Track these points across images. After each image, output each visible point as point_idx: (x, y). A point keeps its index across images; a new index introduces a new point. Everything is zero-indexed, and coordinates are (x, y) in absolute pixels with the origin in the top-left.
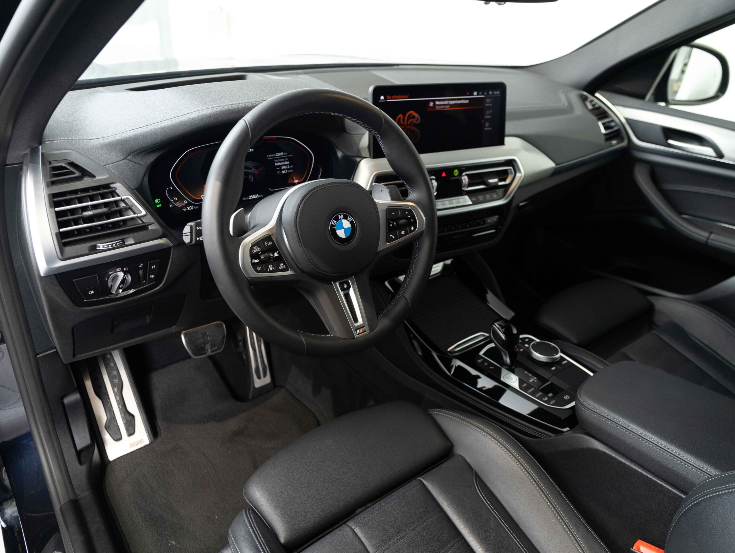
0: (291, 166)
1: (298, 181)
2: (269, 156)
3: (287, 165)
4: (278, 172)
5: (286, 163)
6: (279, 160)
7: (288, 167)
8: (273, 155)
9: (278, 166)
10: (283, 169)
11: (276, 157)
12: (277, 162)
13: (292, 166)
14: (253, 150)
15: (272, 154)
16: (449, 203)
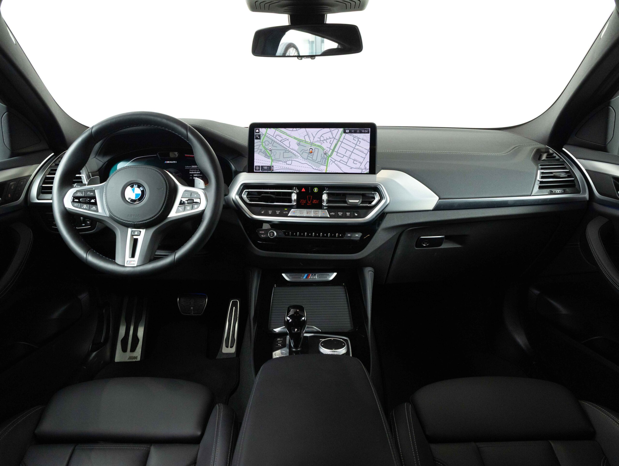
0: (201, 174)
2: (187, 167)
3: (198, 174)
4: (191, 178)
5: (198, 173)
6: (193, 170)
8: (189, 167)
9: (191, 174)
10: (195, 176)
11: (191, 168)
12: (191, 172)
14: (176, 162)
16: (307, 213)
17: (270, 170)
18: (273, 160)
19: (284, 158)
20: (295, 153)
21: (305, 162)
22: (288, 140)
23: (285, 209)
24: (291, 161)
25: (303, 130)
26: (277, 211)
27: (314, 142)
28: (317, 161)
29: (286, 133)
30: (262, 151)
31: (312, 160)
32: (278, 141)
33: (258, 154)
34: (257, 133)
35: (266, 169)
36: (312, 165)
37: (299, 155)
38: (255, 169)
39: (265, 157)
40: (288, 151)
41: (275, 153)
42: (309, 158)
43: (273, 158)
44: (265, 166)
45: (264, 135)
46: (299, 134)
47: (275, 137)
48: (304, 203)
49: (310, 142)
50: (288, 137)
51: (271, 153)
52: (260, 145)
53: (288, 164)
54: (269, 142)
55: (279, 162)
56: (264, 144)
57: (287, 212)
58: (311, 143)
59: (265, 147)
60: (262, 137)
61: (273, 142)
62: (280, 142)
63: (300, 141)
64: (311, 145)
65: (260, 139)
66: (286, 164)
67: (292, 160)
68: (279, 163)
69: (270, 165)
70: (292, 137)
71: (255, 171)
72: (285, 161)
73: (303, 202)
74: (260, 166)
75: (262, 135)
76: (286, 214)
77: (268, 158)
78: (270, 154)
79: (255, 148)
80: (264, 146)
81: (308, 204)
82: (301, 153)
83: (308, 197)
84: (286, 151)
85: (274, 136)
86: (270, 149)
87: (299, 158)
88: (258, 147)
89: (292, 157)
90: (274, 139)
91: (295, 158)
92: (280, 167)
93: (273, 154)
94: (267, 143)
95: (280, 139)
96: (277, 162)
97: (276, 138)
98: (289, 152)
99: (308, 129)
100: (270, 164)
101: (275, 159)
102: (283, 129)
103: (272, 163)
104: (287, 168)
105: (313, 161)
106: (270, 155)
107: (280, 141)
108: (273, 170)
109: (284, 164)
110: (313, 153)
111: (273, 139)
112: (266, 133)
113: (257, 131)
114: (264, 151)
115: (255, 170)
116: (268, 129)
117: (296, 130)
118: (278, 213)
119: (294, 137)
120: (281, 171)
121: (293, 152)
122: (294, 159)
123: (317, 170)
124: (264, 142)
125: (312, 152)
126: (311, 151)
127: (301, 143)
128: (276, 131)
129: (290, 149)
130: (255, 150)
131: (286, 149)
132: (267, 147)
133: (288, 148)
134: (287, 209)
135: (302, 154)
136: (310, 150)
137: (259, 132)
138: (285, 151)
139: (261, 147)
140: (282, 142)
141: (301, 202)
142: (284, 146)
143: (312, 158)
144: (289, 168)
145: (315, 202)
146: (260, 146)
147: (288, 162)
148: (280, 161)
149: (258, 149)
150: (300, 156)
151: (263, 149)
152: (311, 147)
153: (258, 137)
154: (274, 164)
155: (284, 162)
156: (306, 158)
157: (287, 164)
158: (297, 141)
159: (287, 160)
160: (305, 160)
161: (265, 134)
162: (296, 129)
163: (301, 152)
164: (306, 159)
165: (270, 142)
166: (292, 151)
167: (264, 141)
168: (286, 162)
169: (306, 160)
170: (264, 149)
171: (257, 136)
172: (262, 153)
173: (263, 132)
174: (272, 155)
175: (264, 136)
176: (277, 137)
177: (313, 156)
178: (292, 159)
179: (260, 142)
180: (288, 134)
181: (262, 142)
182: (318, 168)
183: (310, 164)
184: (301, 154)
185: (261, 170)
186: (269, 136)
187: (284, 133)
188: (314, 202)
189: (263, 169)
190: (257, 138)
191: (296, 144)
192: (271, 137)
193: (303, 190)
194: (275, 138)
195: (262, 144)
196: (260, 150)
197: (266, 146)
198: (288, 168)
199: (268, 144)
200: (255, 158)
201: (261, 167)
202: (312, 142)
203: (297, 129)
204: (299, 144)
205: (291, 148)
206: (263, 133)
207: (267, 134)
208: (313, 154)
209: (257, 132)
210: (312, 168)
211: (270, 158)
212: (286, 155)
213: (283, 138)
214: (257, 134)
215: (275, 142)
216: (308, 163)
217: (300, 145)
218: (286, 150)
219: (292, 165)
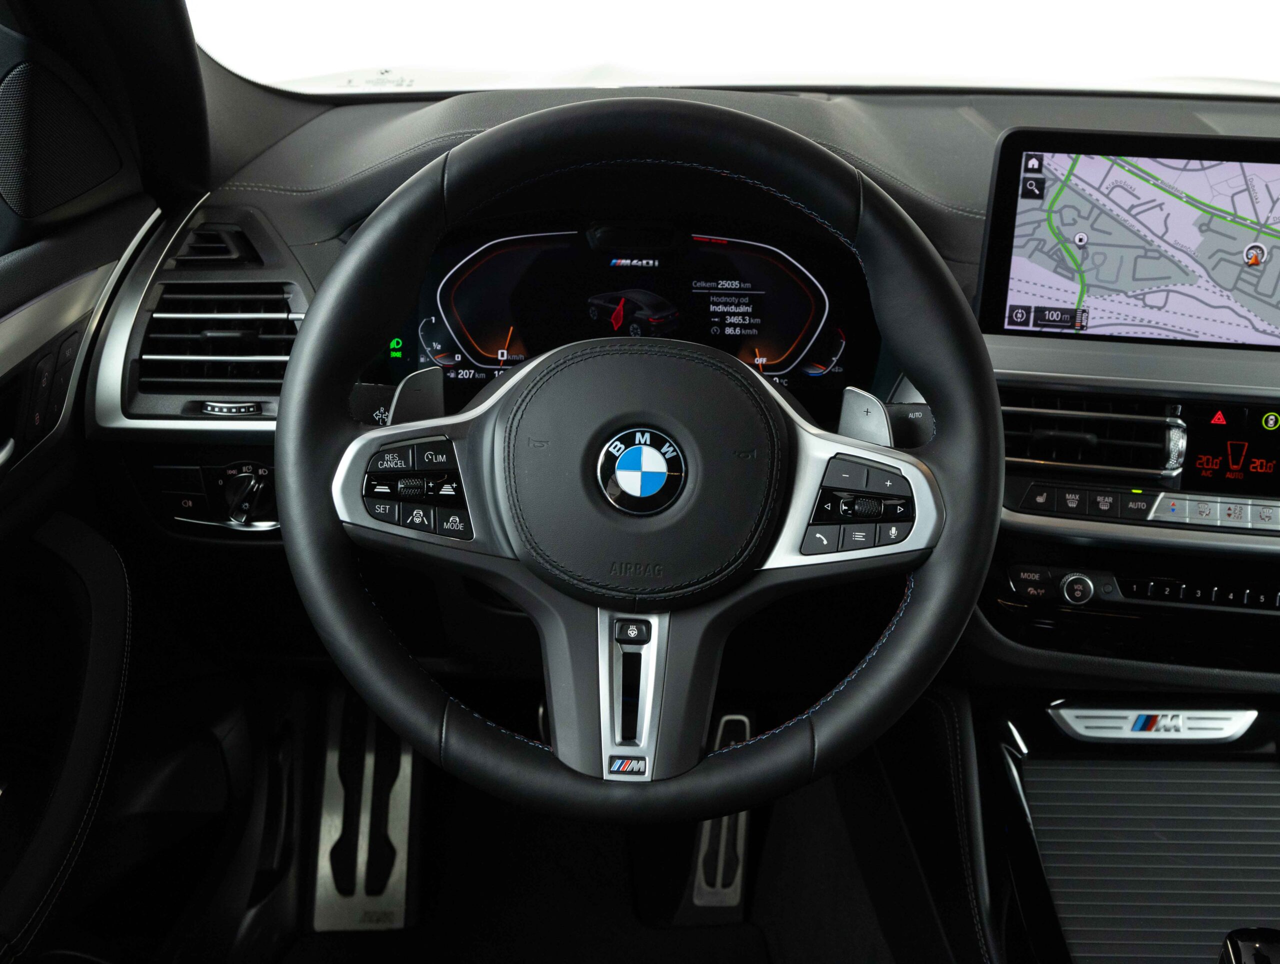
0: (754, 318)
1: (768, 360)
2: (698, 284)
3: (743, 315)
4: (715, 329)
5: (742, 309)
6: (724, 299)
7: (744, 320)
8: (708, 285)
9: (716, 314)
10: (731, 323)
11: (717, 289)
12: (717, 304)
13: (758, 321)
14: (657, 263)
15: (706, 282)
16: (1230, 512)
17: (1072, 327)
18: (1089, 286)
19: (1134, 279)
20: (1185, 260)
21: (1224, 302)
22: (1162, 209)
23: (1134, 491)
24: (1164, 294)
25: (1231, 169)
26: (1099, 499)
27: (1270, 221)
28: (1274, 301)
29: (1157, 179)
30: (1046, 249)
31: (1255, 294)
32: (1117, 211)
33: (1030, 257)
34: (1033, 170)
35: (1054, 321)
36: (1251, 316)
37: (1200, 271)
38: (1010, 317)
39: (1055, 271)
40: (1157, 255)
41: (1099, 259)
42: (1241, 285)
43: (1090, 278)
44: (1050, 309)
45: (1060, 180)
46: (1211, 187)
47: (1106, 192)
48: (1213, 470)
49: (1255, 220)
50: (1161, 196)
51: (1084, 259)
52: (1039, 222)
53: (1152, 307)
54: (1079, 211)
55: (1114, 296)
56: (1055, 218)
57: (1142, 505)
58: (1258, 223)
59: (1060, 233)
60: (1051, 192)
61: (1096, 212)
62: (1124, 216)
63: (1212, 212)
64: (1259, 231)
65: (1041, 196)
66: (1140, 303)
67: (1168, 291)
68: (1112, 301)
69: (1074, 307)
70: (1181, 198)
71: (1006, 327)
72: (1138, 292)
73: (1208, 464)
74: (1033, 310)
75: (1051, 179)
76: (1139, 510)
77: (1070, 275)
78: (1079, 262)
79: (1017, 231)
80: (1058, 228)
81: (1228, 475)
82: (1210, 264)
83: (1231, 444)
84: (1147, 251)
85: (1103, 189)
86: (1081, 240)
87: (1199, 284)
88: (1028, 229)
89: (1169, 278)
90: (1103, 200)
91: (1183, 284)
92: (1114, 315)
93: (1093, 263)
94: (1069, 215)
95: (1126, 200)
96: (1106, 297)
97: (1111, 196)
98: (1162, 255)
99: (1253, 169)
100: (1072, 303)
101: (1096, 283)
102: (1144, 163)
103: (1085, 298)
104: (1145, 323)
105: (1258, 296)
106: (1079, 266)
107: (1128, 212)
108: (1082, 328)
109: (1136, 305)
110: (1261, 267)
111: (1095, 202)
112: (1071, 173)
113: (1033, 163)
114: (1052, 249)
115: (1009, 324)
116: (1082, 157)
117: (1199, 167)
118: (1104, 507)
119: (1187, 196)
120: (1115, 334)
121: (1176, 259)
122: (1179, 288)
123: (1272, 334)
124: (1060, 212)
125: (1257, 263)
126: (1256, 257)
127: (1216, 224)
128: (1115, 166)
129: (1164, 247)
130: (1016, 242)
131: (1150, 243)
132: (1067, 232)
133: (1157, 242)
134: (1140, 492)
135: (1213, 269)
136: (1251, 251)
137: (1039, 170)
138: (1141, 252)
139: (1044, 232)
140: (1134, 217)
141: (1200, 464)
142: (1142, 233)
143: (1256, 286)
144: (1153, 323)
145: (1261, 468)
146: (1039, 226)
147: (1150, 299)
148: (1118, 292)
149: (1030, 237)
150: (1205, 276)
151: (1052, 240)
152: (1255, 241)
153: (1034, 188)
154: (1089, 302)
155: (1135, 297)
156: (1230, 286)
157: (1145, 305)
158: (1199, 212)
159: (1146, 290)
160: (1225, 293)
161: (1063, 178)
162: (1202, 165)
163: (1210, 257)
164: (1230, 290)
165: (1084, 213)
166: (1171, 252)
167: (1056, 207)
168: (1141, 297)
169: (1229, 293)
170: (1057, 241)
171: (1031, 185)
172: (1047, 254)
173: (1056, 170)
174: (1087, 265)
175: (1059, 185)
176: (1117, 194)
177: (1259, 278)
178: (1171, 287)
179: (1040, 209)
180: (1162, 182)
181: (1050, 211)
182: (1277, 328)
183: (1243, 311)
184: (1209, 269)
185: (1035, 325)
186: (1082, 185)
187: (1146, 177)
188: (1254, 468)
189: (1043, 318)
190: (1028, 194)
191: (1194, 224)
192: (1089, 190)
193: (1219, 419)
194: (1107, 196)
195: (1048, 220)
196: (1035, 243)
197: (1063, 229)
198: (1150, 322)
199: (1074, 219)
200: (1012, 275)
201: (1035, 311)
202: (1262, 221)
203: (1207, 163)
204: (1204, 228)
205: (1172, 242)
206: (1058, 174)
207: (1072, 178)
208: (1263, 272)
209: (1030, 166)
210: (1250, 327)
211: (1077, 276)
212: (1147, 268)
213: (1139, 198)
214: (1029, 175)
215: (1102, 211)
216: (1237, 307)
217: (1209, 230)
218: (1148, 247)
219: (1167, 308)
